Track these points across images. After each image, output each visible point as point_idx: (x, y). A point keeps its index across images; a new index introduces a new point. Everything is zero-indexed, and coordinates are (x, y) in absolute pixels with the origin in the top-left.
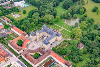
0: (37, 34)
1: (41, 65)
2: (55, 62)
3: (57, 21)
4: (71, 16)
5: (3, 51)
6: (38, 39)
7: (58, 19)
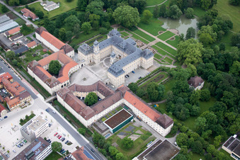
0: (96, 49)
1: (100, 121)
2: (135, 116)
3: (145, 23)
4: (180, 11)
5: (16, 84)
6: (96, 62)
7: (148, 17)
